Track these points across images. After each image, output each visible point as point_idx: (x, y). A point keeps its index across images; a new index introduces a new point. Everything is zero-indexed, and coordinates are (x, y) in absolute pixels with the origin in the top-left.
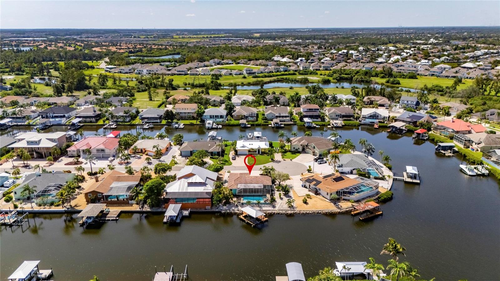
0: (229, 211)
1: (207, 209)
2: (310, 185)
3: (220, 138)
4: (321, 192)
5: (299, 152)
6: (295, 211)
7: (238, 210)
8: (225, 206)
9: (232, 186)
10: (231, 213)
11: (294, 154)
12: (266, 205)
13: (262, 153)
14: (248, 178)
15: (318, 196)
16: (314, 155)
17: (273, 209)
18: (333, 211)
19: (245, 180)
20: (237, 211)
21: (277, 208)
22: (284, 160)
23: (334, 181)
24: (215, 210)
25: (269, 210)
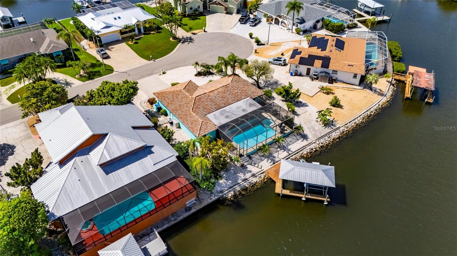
0: (238, 188)
1: (190, 208)
2: (309, 70)
3: (21, 19)
4: (339, 76)
5: (202, 14)
6: (341, 129)
7: (254, 175)
8: (221, 177)
9: (204, 127)
10: (245, 189)
11: (197, 19)
12: (289, 139)
13: (145, 31)
14: (212, 94)
15: (335, 84)
16: (227, 13)
17: (305, 143)
18: (381, 104)
19: (212, 101)
20: (254, 180)
21: (311, 137)
22: (194, 34)
23: (340, 50)
24: (210, 201)
25: (304, 147)
